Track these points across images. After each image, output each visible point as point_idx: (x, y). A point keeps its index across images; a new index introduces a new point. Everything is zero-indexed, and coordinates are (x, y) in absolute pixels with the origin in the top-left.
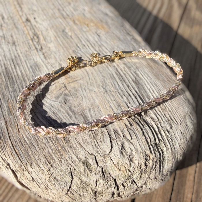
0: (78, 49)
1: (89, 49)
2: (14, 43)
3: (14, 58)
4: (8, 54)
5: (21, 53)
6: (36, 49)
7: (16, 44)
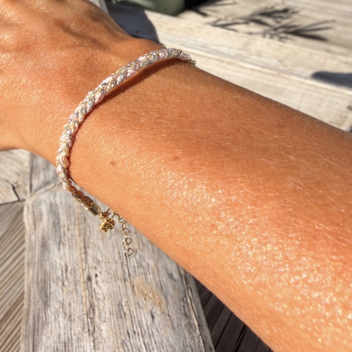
0: (128, 338)
1: (138, 340)
2: (70, 317)
3: (67, 340)
4: (62, 333)
5: (74, 334)
6: (89, 330)
7: (72, 318)
